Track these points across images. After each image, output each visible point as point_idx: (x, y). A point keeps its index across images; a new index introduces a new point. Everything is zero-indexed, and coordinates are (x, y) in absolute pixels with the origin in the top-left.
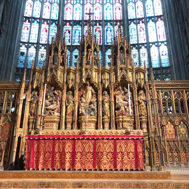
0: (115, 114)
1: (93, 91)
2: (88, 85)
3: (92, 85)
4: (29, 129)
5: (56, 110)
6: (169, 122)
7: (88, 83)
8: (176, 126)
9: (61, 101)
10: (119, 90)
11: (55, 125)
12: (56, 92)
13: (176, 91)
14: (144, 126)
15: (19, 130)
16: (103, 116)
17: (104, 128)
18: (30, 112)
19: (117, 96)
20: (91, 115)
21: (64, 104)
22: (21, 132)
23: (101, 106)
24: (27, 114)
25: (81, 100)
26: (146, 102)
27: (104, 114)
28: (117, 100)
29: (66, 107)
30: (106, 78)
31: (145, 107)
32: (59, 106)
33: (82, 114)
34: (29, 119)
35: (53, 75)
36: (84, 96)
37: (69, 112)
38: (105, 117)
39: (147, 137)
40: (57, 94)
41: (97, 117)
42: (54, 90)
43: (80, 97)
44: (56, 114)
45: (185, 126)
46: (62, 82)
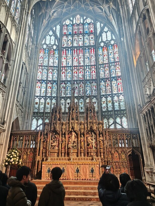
0: (87, 148)
1: (75, 135)
2: (72, 131)
3: (75, 132)
4: (43, 156)
5: (56, 146)
6: (116, 152)
7: (73, 131)
8: (119, 154)
9: (59, 141)
10: (89, 134)
11: (56, 154)
12: (56, 136)
14: (102, 154)
15: (38, 157)
16: (81, 149)
17: (81, 156)
18: (43, 147)
19: (88, 138)
20: (74, 149)
21: (60, 142)
22: (39, 158)
23: (80, 144)
24: (42, 148)
25: (69, 140)
26: (103, 141)
27: (81, 148)
28: (88, 140)
29: (62, 144)
30: (82, 128)
32: (57, 144)
33: (70, 148)
34: (43, 151)
35: (54, 127)
36: (71, 137)
37: (63, 147)
38: (82, 149)
39: (104, 160)
40: (57, 137)
41: (78, 149)
42: (55, 134)
43: (69, 138)
44: (57, 148)
46: (59, 130)
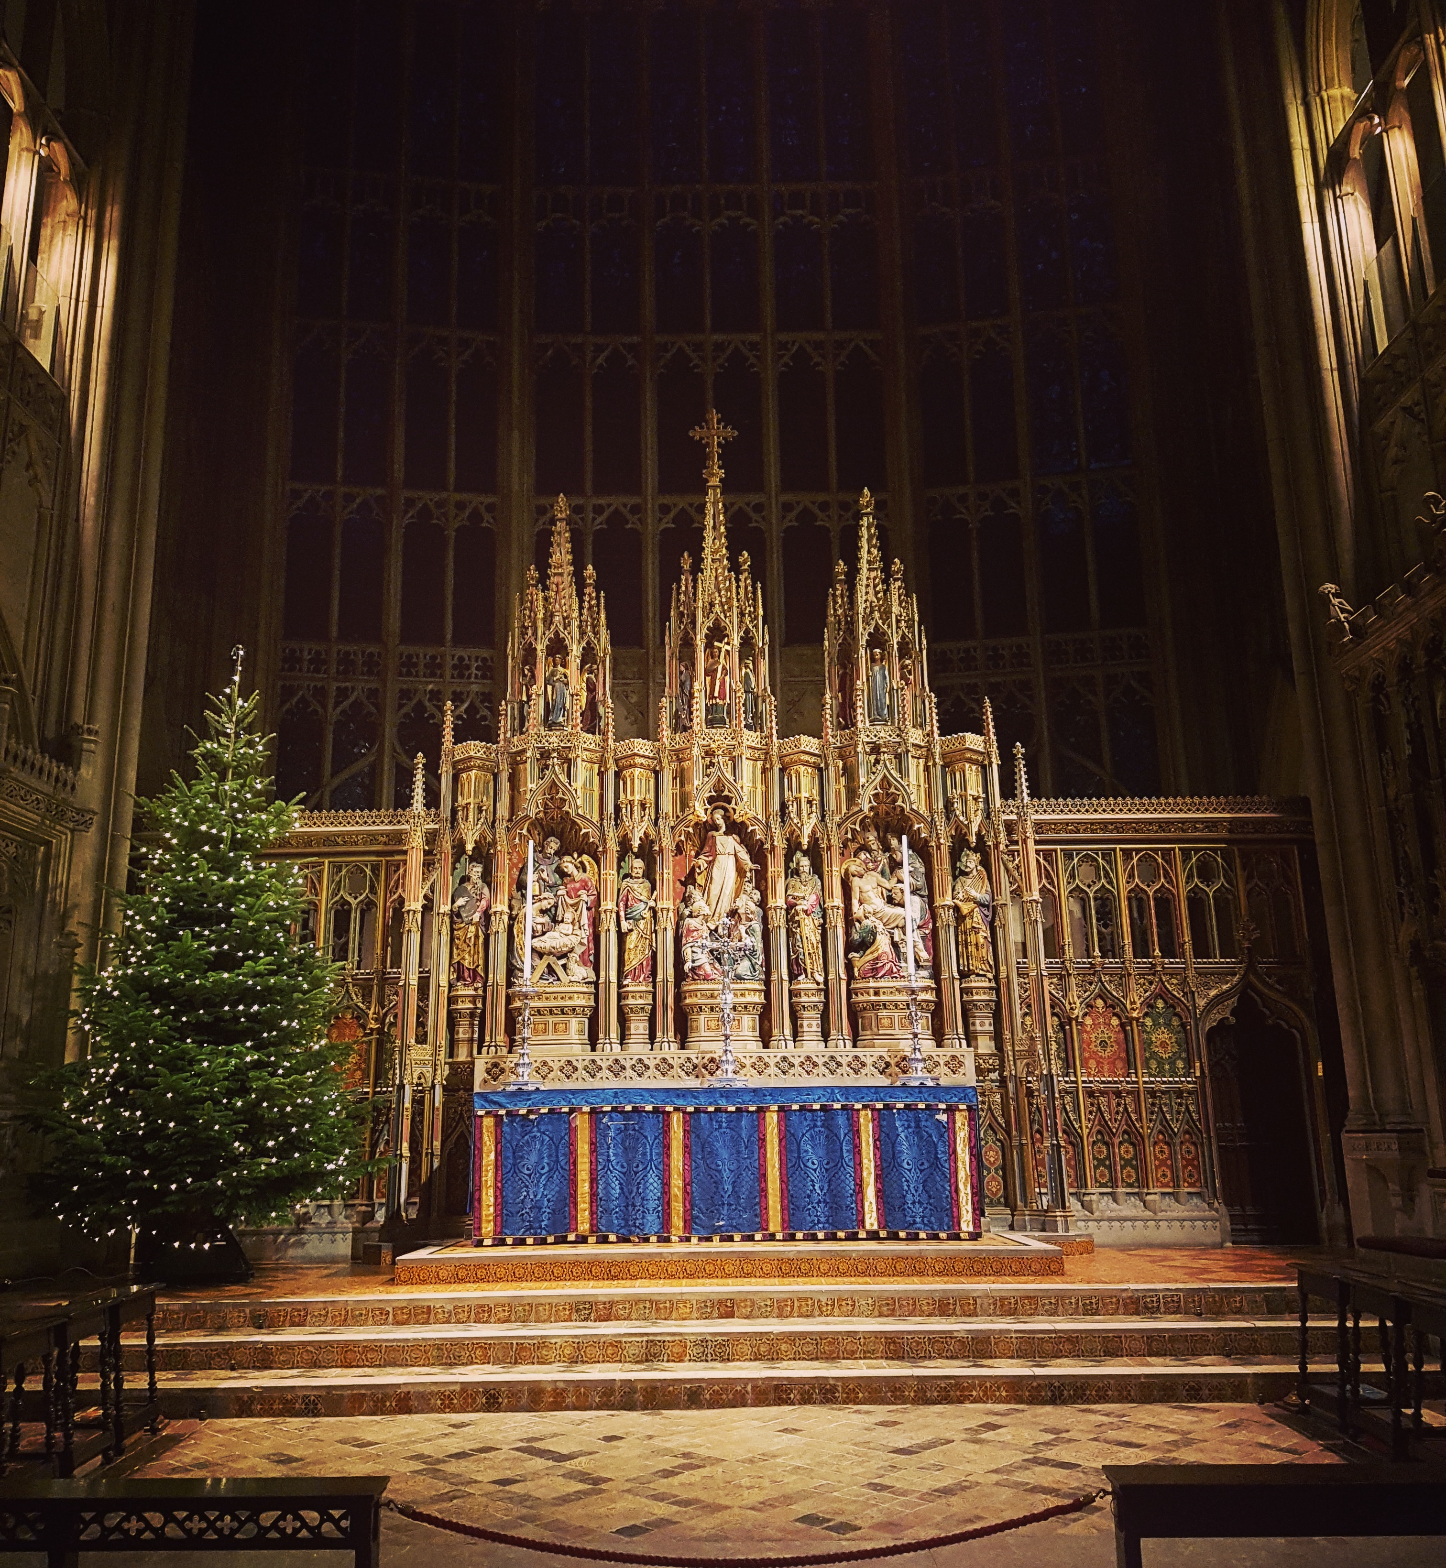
0: (849, 966)
1: (744, 855)
2: (717, 828)
5: (574, 956)
6: (1100, 1003)
8: (1131, 1020)
11: (576, 1026)
12: (570, 868)
13: (1138, 851)
14: (983, 1024)
15: (418, 1053)
19: (856, 882)
20: (739, 978)
21: (609, 924)
22: (423, 1062)
25: (686, 900)
26: (991, 909)
27: (796, 969)
28: (855, 902)
29: (622, 937)
31: (984, 932)
32: (585, 933)
33: (697, 973)
34: (452, 1000)
35: (554, 786)
36: (700, 880)
37: (634, 959)
38: (803, 983)
39: (994, 1076)
40: (578, 875)
42: (559, 853)
43: (684, 884)
45: (1175, 1022)
46: (596, 818)
